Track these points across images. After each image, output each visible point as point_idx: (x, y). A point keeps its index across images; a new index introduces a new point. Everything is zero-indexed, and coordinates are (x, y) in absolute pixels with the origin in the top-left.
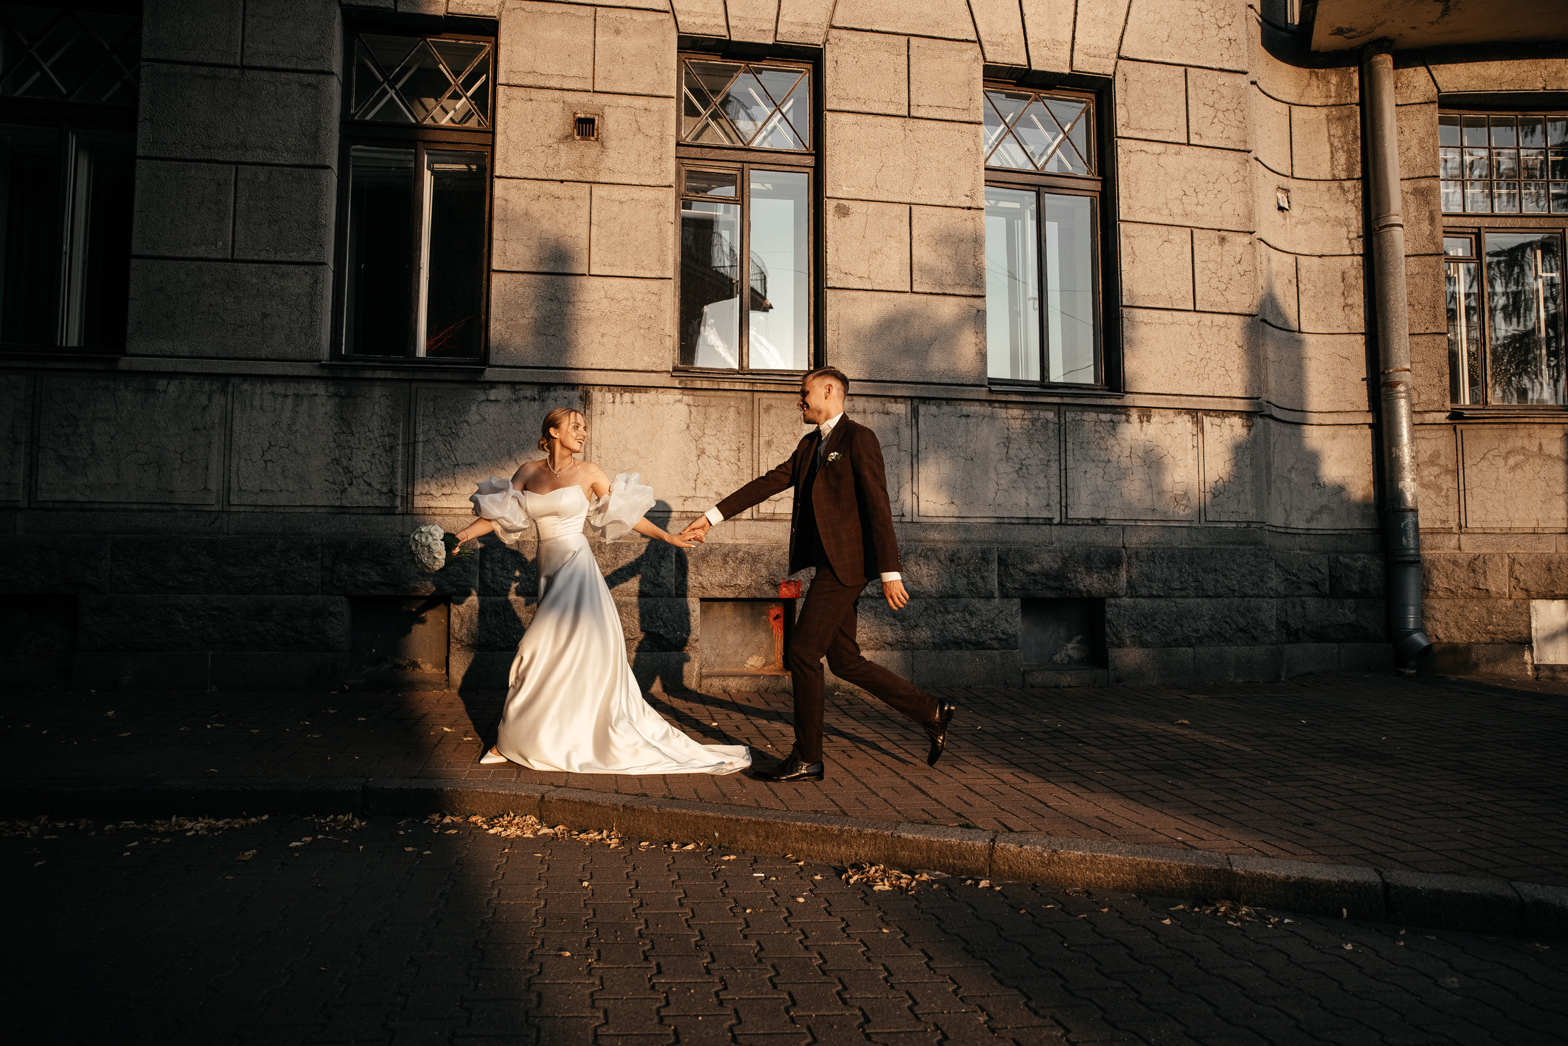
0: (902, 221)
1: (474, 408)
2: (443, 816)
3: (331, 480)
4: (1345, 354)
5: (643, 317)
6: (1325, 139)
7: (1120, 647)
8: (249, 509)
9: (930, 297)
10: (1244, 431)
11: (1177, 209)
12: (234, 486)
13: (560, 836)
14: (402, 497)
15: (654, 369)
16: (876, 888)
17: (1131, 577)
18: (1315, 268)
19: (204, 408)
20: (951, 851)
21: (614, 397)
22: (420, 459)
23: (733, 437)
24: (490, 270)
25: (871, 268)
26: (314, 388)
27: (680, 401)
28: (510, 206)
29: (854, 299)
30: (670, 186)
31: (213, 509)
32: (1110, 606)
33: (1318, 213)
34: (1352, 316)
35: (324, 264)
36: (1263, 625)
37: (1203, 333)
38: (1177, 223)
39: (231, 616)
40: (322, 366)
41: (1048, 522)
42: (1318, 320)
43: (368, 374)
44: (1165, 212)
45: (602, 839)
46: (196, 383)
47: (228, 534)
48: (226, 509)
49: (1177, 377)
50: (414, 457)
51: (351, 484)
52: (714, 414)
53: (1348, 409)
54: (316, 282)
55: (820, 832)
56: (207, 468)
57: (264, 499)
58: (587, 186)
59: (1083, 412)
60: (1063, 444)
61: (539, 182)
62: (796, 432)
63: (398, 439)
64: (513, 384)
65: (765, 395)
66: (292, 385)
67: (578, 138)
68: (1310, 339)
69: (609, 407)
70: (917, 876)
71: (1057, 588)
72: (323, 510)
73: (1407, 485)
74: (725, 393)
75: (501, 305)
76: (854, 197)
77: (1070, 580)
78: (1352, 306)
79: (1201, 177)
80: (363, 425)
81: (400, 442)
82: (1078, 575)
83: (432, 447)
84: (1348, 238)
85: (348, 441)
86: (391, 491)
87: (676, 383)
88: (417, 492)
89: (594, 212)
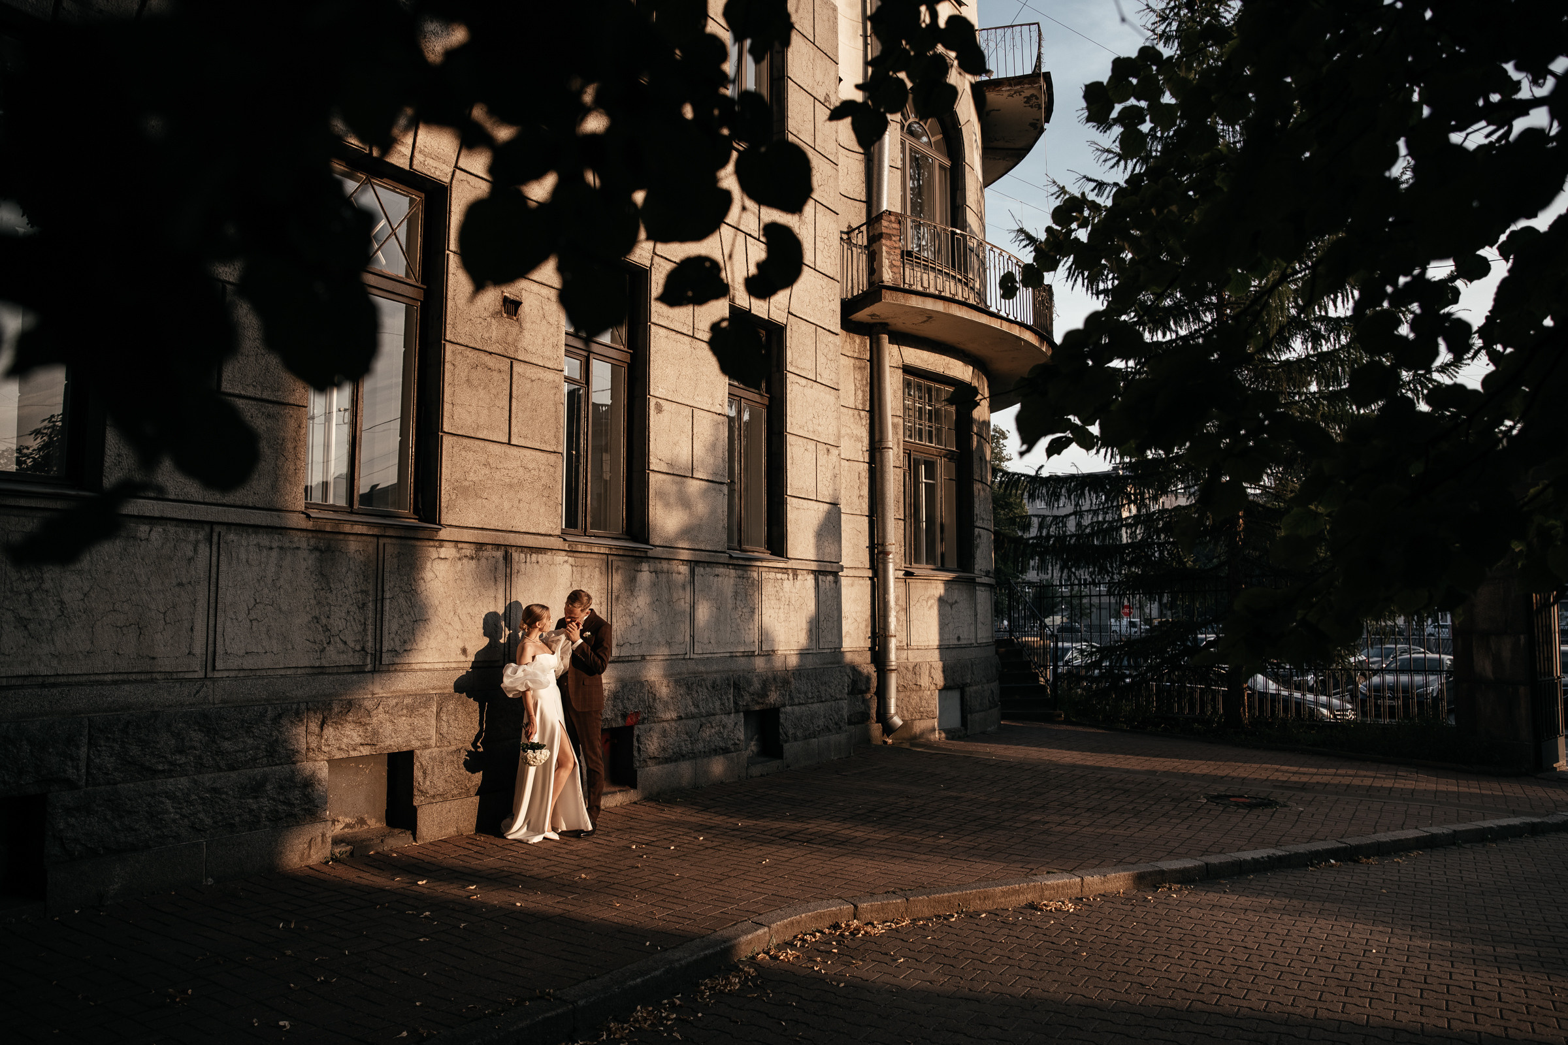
0: (688, 420)
1: (429, 565)
3: (311, 639)
4: (861, 529)
5: (545, 487)
6: (852, 380)
8: (233, 674)
9: (702, 482)
10: (834, 585)
11: (811, 427)
12: (220, 650)
14: (372, 654)
15: (549, 533)
17: (791, 691)
18: (847, 469)
19: (190, 560)
21: (526, 558)
22: (387, 617)
24: (440, 432)
25: (672, 455)
26: (297, 541)
27: (566, 562)
28: (457, 371)
29: (664, 480)
31: (196, 676)
32: (782, 713)
34: (864, 503)
35: (305, 407)
37: (819, 516)
38: (811, 438)
39: (224, 796)
40: (309, 518)
41: (753, 654)
42: (847, 505)
44: (806, 429)
46: (180, 530)
47: (214, 704)
48: (210, 675)
49: (809, 548)
50: (382, 614)
52: (587, 574)
53: (859, 566)
54: (299, 427)
56: (192, 630)
57: (248, 663)
58: (508, 361)
59: (770, 575)
61: (476, 351)
62: (632, 589)
63: (369, 595)
64: (457, 544)
65: (615, 558)
66: (276, 537)
67: (505, 315)
69: (523, 567)
72: (303, 671)
74: (592, 556)
75: (450, 467)
76: (664, 397)
78: (862, 496)
79: (821, 406)
80: (340, 581)
81: (371, 599)
82: (769, 692)
83: (396, 604)
85: (327, 598)
86: (363, 649)
87: (568, 547)
88: (385, 649)
89: (514, 387)
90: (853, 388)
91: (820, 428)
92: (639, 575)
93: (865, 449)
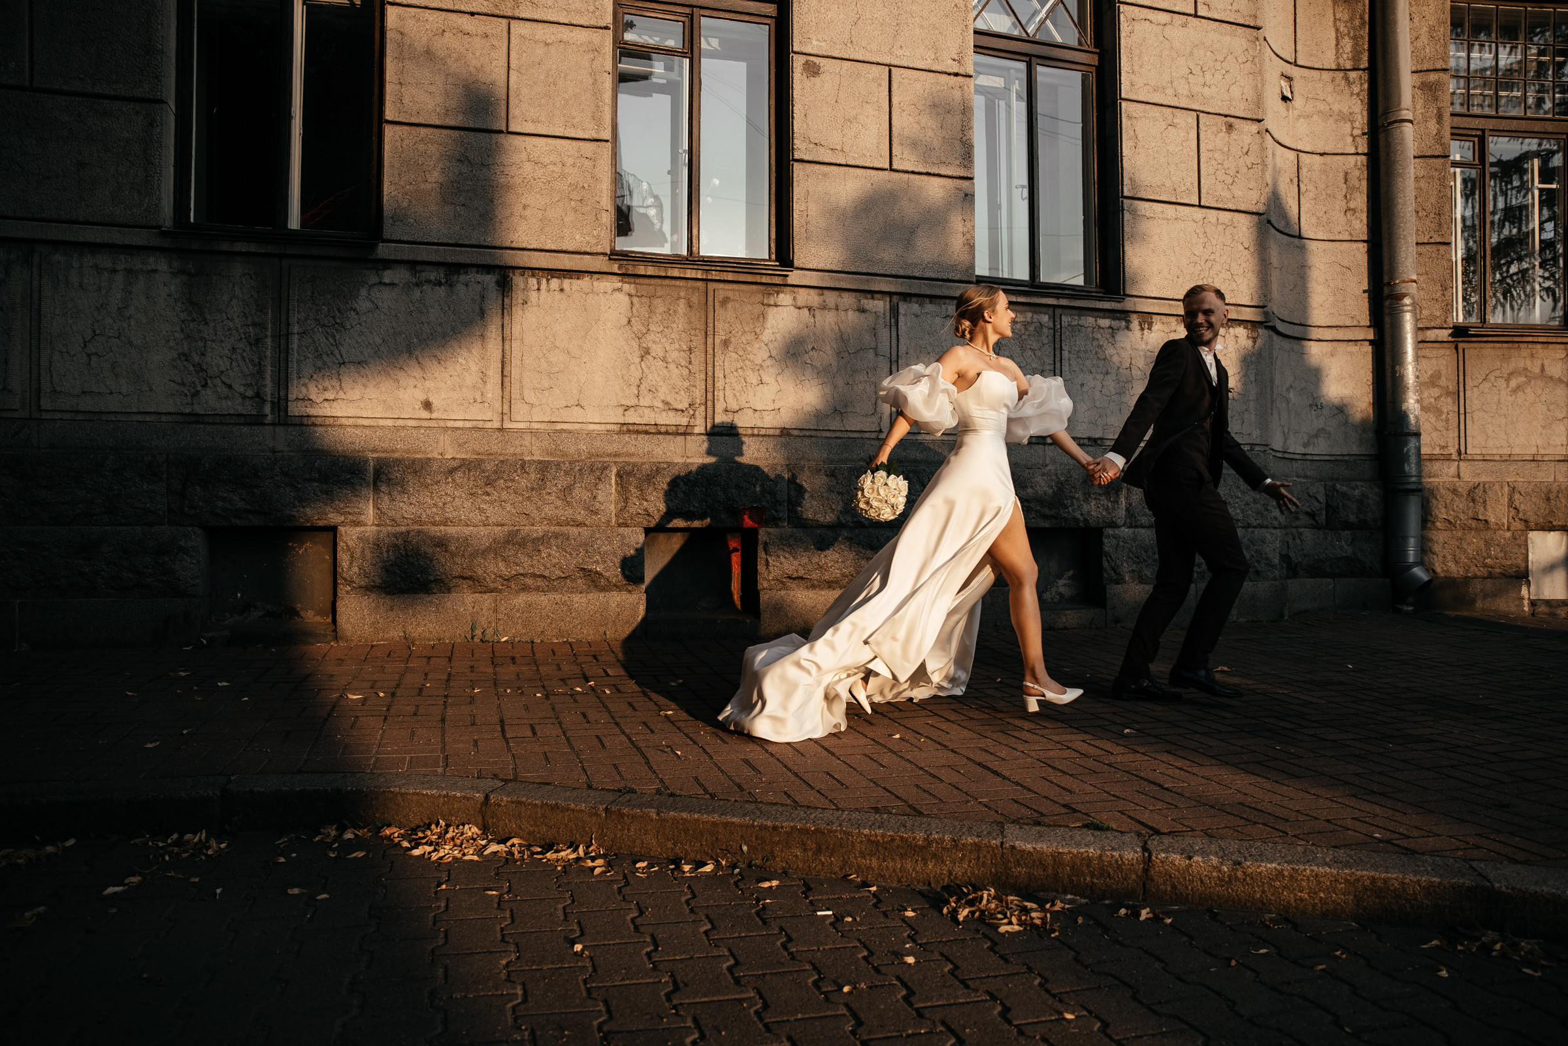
0: (880, 85)
1: (363, 292)
2: (342, 829)
3: (179, 380)
4: (1346, 263)
5: (574, 187)
6: (1331, 23)
7: (1118, 583)
8: (68, 416)
9: (912, 176)
10: (1250, 343)
11: (1183, 89)
12: (45, 385)
13: (517, 856)
14: (272, 402)
15: (588, 250)
16: (1003, 929)
17: (1130, 504)
18: (1317, 167)
20: (1088, 866)
21: (539, 283)
22: (295, 356)
23: (684, 335)
24: (382, 121)
25: (845, 139)
26: (152, 262)
27: (619, 290)
28: (407, 41)
29: (825, 175)
30: (606, 28)
31: (17, 415)
32: (1108, 537)
33: (1321, 106)
34: (1354, 222)
35: (161, 102)
36: (1267, 559)
37: (1208, 231)
38: (1182, 105)
39: (45, 553)
40: (163, 234)
41: (1041, 441)
42: (1318, 225)
43: (225, 247)
44: (1170, 91)
45: (578, 859)
47: (39, 448)
48: (36, 415)
49: (1181, 280)
50: (288, 353)
51: (205, 386)
52: (660, 306)
53: (1348, 323)
54: (151, 125)
55: (897, 842)
56: (6, 362)
57: (88, 404)
58: (504, 22)
59: (1080, 316)
60: (1058, 353)
61: (444, 14)
62: (758, 330)
63: (266, 329)
64: (412, 265)
65: (721, 286)
66: (122, 257)
68: (1312, 246)
69: (533, 295)
70: (1048, 906)
71: (1052, 516)
72: (169, 418)
73: (1411, 407)
74: (673, 282)
75: (397, 165)
76: (825, 54)
77: (1067, 507)
78: (1354, 210)
79: (1209, 53)
80: (220, 311)
81: (269, 334)
82: (1075, 501)
83: (310, 341)
84: (1352, 135)
85: (200, 331)
86: (258, 395)
87: (615, 268)
88: (291, 397)
89: (513, 54)
90: (1333, 34)
91: (1206, 90)
92: (772, 312)
93: (1357, 132)
